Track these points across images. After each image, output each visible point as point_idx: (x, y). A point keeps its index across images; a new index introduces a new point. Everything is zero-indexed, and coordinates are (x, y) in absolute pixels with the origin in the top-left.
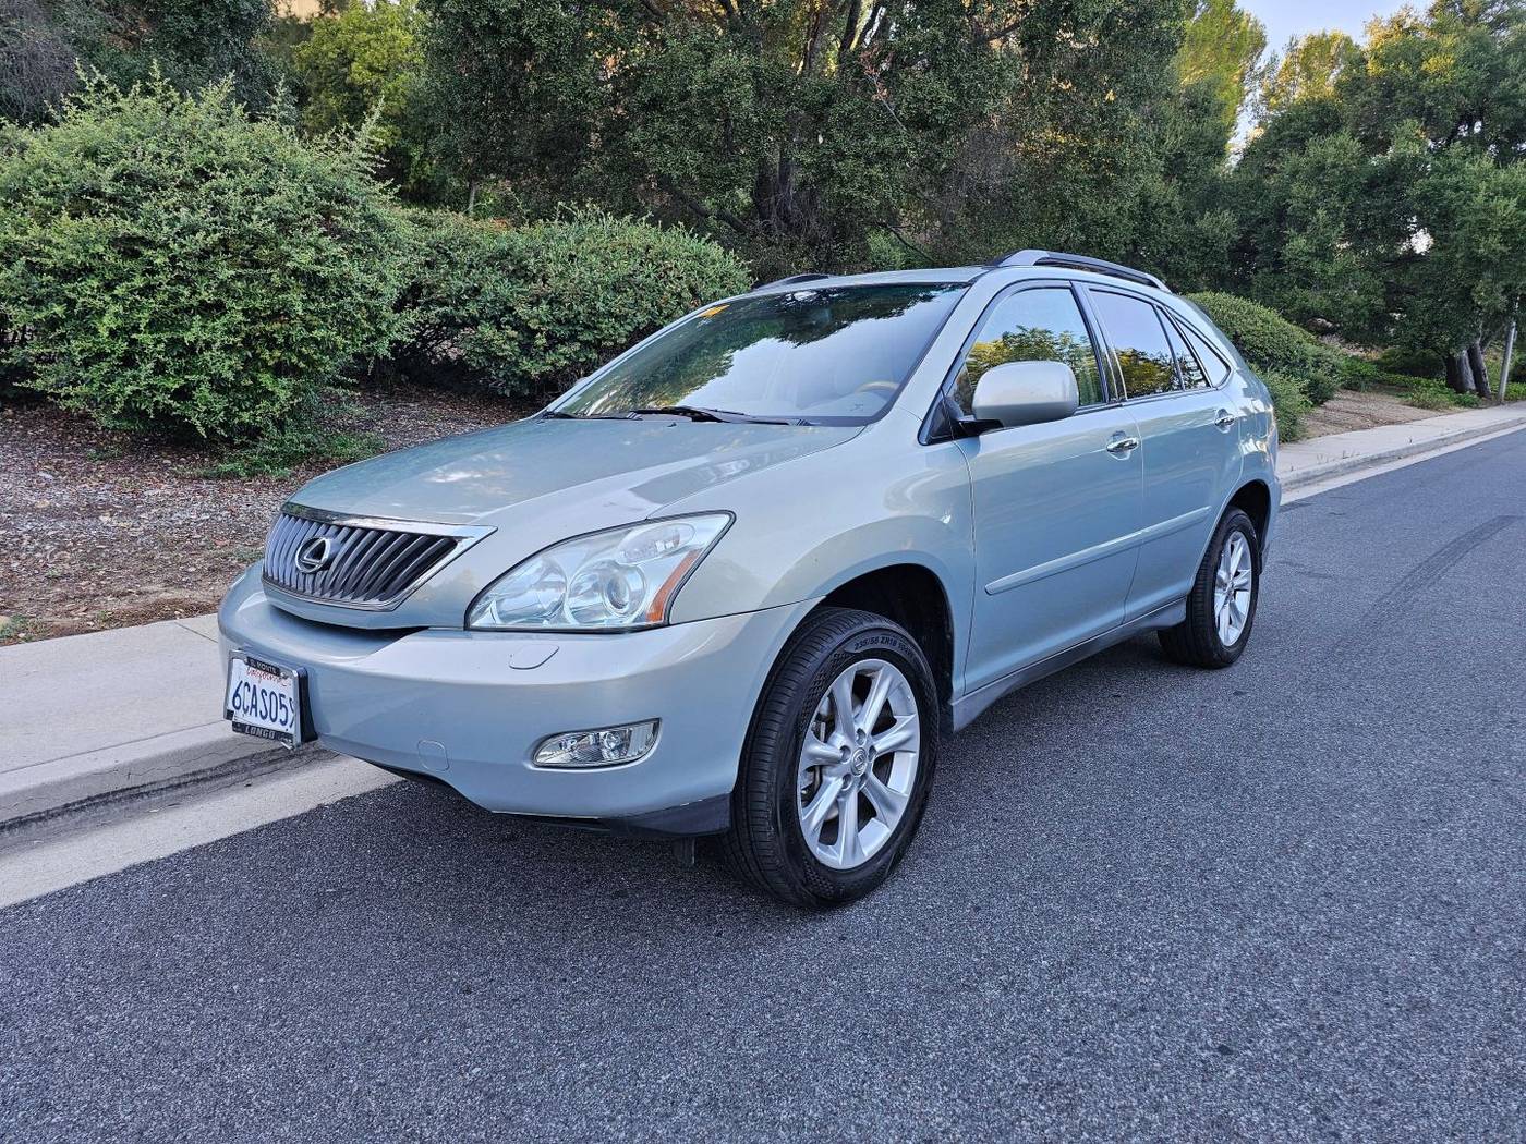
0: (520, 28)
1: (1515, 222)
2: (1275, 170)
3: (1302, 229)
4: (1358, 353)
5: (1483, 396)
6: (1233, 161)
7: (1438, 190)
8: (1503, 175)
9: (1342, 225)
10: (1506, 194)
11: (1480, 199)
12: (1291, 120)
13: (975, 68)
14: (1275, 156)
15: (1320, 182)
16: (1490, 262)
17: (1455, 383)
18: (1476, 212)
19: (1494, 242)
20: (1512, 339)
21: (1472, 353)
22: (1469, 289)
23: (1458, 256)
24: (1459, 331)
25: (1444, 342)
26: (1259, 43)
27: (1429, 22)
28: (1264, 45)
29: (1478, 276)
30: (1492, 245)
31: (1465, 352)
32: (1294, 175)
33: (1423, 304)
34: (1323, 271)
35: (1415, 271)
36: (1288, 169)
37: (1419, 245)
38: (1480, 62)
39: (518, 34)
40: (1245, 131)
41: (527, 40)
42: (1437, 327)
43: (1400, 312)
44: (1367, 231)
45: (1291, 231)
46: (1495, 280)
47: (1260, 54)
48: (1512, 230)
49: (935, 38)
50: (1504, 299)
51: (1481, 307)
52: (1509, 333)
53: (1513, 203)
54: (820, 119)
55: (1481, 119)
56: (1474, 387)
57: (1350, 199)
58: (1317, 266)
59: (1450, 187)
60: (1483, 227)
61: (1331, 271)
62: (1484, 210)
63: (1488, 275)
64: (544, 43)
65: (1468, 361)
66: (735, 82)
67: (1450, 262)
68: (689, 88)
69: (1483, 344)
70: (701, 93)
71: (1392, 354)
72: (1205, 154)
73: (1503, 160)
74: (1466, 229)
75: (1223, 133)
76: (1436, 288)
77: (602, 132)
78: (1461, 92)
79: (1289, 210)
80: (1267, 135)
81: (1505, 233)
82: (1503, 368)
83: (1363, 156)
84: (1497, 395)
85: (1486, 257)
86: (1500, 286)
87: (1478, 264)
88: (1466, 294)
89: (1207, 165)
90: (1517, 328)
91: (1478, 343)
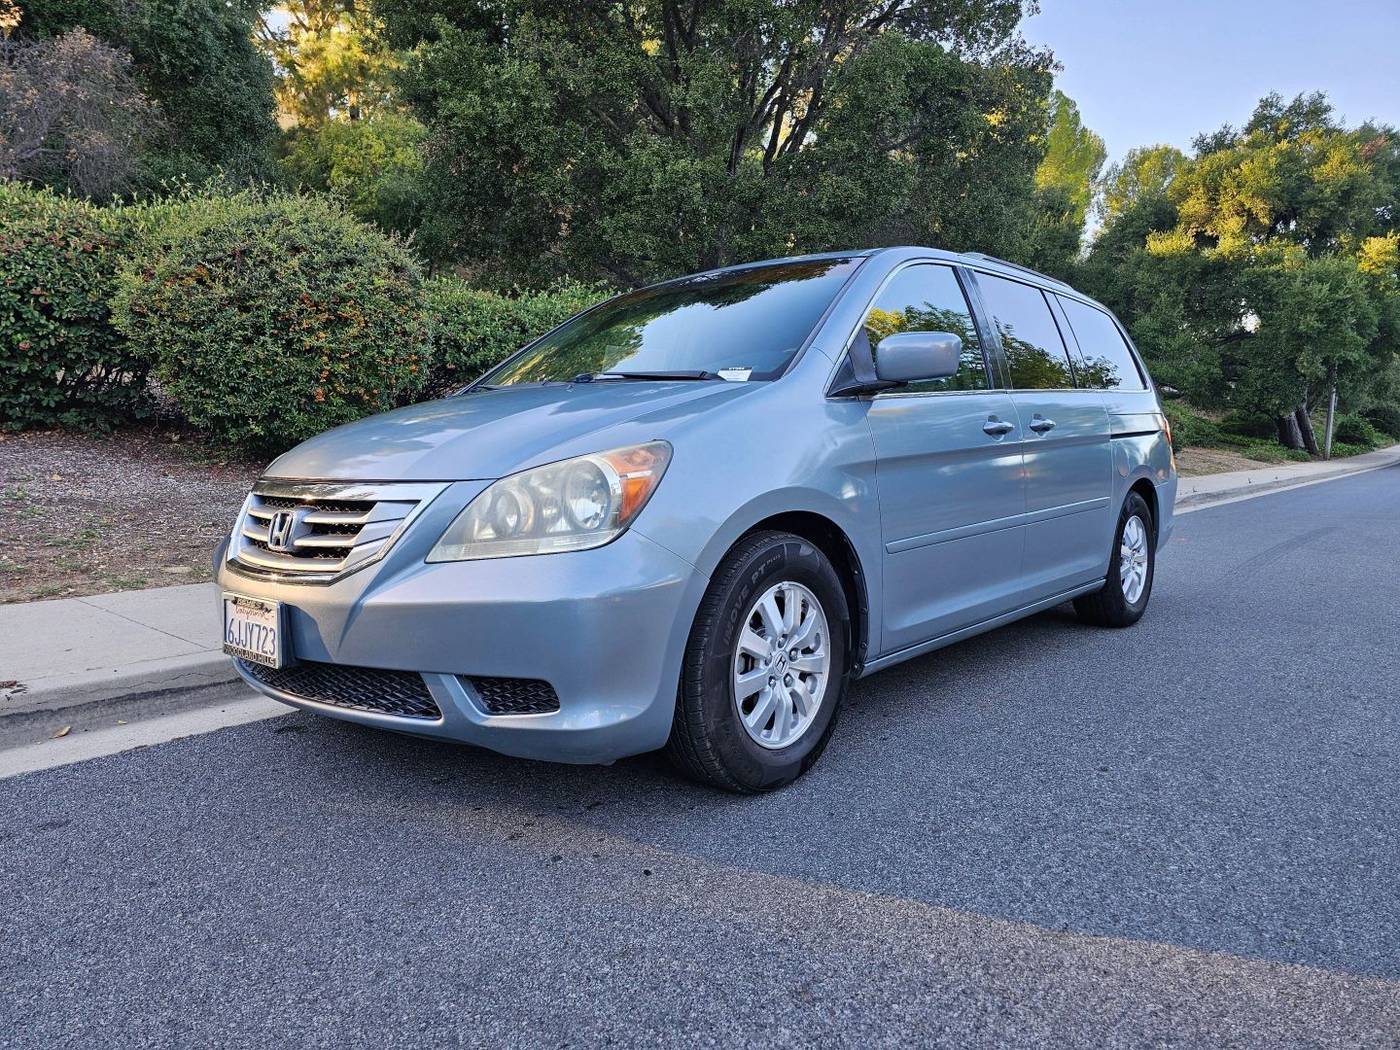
0: (512, 139)
1: (1329, 304)
2: (1122, 261)
3: (1148, 309)
4: (1202, 415)
5: (1312, 452)
6: (1085, 253)
7: (1263, 277)
8: (1315, 264)
9: (1182, 306)
10: (1321, 280)
11: (1298, 283)
12: (1133, 220)
13: (882, 171)
14: (1120, 249)
15: (1160, 271)
16: (1309, 337)
17: (1287, 441)
18: (1295, 295)
19: (1312, 320)
20: (1333, 404)
21: (1299, 415)
22: (1293, 361)
23: (1282, 332)
24: (1286, 396)
25: (1275, 405)
26: (1101, 155)
27: (1246, 139)
28: (1105, 156)
29: (1300, 349)
30: (1310, 322)
31: (1293, 414)
32: (1138, 265)
33: (1254, 372)
34: (1167, 345)
35: (1246, 345)
36: (1133, 259)
37: (1248, 325)
38: (1291, 172)
39: (510, 143)
40: (1093, 228)
41: (517, 147)
42: (1268, 391)
43: (1235, 381)
44: (1203, 312)
45: (1138, 311)
46: (1315, 353)
47: (1102, 164)
48: (1326, 310)
49: (850, 148)
50: (1324, 369)
51: (1304, 375)
52: (1330, 398)
53: (1326, 287)
54: (754, 211)
55: (1295, 219)
56: (1303, 446)
57: (1187, 286)
58: (1162, 341)
59: (1272, 274)
60: (1302, 308)
61: (1175, 344)
62: (1302, 293)
63: (1308, 348)
64: (532, 150)
65: (1296, 423)
66: (688, 182)
67: (1276, 337)
68: (650, 186)
69: (1309, 409)
70: (661, 190)
71: (1231, 418)
72: (1061, 248)
73: (1314, 252)
74: (1288, 309)
75: (1076, 229)
76: (1265, 360)
77: (570, 222)
78: (1276, 196)
79: (1136, 293)
80: (1113, 232)
81: (1320, 313)
82: (1327, 431)
83: (1196, 249)
84: (1323, 451)
85: (1306, 333)
86: (1319, 358)
87: (1299, 339)
88: (1291, 364)
89: (1065, 257)
90: (1338, 393)
91: (1304, 406)
